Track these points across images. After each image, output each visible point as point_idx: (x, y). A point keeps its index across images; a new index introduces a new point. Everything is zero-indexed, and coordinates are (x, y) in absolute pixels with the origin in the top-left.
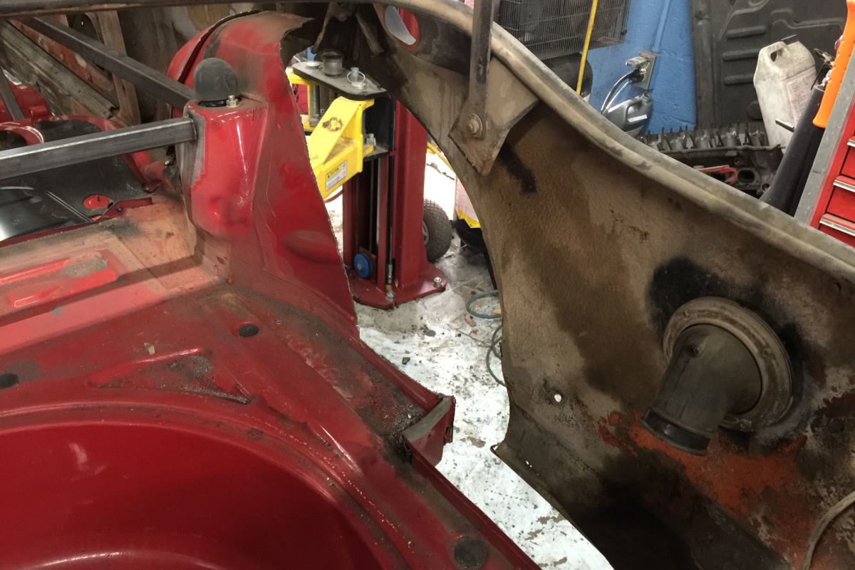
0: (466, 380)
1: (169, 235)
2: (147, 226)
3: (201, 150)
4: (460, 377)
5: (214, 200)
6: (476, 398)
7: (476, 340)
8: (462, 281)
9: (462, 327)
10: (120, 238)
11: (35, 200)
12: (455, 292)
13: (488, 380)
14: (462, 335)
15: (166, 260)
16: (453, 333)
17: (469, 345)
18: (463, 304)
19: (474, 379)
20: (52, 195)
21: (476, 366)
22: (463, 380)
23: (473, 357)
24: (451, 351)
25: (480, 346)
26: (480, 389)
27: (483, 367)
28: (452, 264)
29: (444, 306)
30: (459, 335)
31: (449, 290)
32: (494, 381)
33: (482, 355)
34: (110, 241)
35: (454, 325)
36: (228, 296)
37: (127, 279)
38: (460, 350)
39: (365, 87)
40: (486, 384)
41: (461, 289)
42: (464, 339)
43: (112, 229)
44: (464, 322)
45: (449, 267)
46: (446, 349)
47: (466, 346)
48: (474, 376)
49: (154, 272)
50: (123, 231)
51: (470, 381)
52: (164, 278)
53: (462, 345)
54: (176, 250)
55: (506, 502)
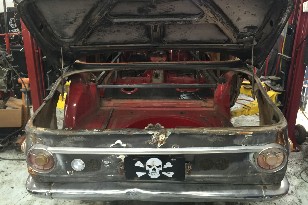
0: (291, 174)
1: (211, 103)
2: (209, 102)
3: (216, 89)
4: (290, 173)
5: (217, 97)
6: (292, 179)
7: (301, 167)
8: (306, 151)
9: (298, 162)
10: (204, 102)
11: (195, 96)
12: (302, 153)
13: (298, 176)
14: (297, 164)
15: (209, 106)
16: (294, 163)
17: (298, 167)
18: (303, 157)
19: (294, 175)
20: (198, 96)
21: (297, 172)
22: (290, 174)
23: (297, 170)
24: (291, 166)
25: (302, 168)
26: (294, 177)
27: (299, 173)
28: (306, 146)
29: (296, 155)
30: (296, 164)
31: (300, 152)
32: (300, 177)
33: (300, 171)
34: (202, 102)
35: (296, 161)
36: (215, 112)
37: (202, 107)
38: (294, 167)
39: (280, 89)
40: (297, 177)
41: (304, 153)
42: (297, 165)
43: (203, 101)
44: (300, 161)
45: (304, 147)
46: (290, 165)
47: (297, 167)
48: (295, 174)
49: (206, 107)
50: (204, 101)
51: (292, 175)
52: (207, 108)
53: (295, 166)
54: (211, 105)
55: (285, 203)
